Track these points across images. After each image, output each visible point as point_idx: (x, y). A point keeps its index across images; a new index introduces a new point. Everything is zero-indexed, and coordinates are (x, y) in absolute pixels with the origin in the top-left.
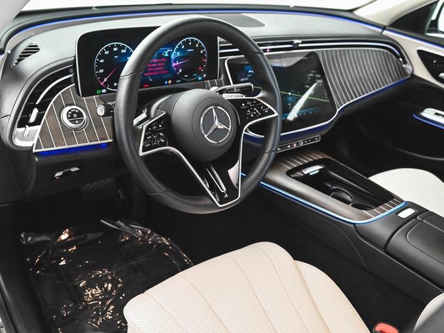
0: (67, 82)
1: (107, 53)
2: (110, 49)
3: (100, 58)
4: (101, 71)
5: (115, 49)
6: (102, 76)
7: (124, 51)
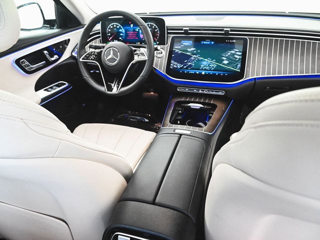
0: (99, 37)
1: (112, 27)
2: (113, 26)
3: (109, 29)
4: (109, 34)
5: (115, 26)
6: (110, 36)
7: (118, 27)
